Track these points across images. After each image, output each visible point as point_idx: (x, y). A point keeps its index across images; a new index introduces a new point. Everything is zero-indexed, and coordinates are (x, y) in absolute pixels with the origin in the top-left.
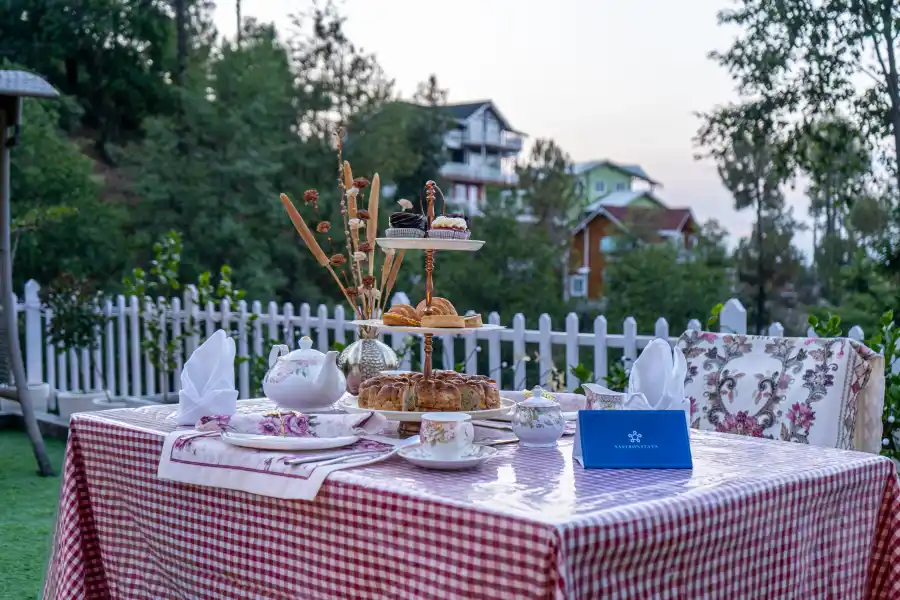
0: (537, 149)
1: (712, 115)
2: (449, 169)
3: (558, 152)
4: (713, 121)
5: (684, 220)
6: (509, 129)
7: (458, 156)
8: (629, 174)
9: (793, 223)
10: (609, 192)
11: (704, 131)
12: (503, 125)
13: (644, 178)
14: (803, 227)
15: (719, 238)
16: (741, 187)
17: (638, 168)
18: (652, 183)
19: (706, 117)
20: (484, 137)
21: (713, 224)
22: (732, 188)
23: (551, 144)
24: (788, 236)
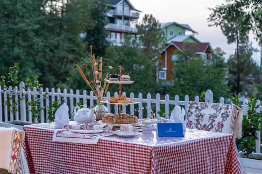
0: (146, 18)
1: (215, 9)
2: (108, 26)
3: (154, 19)
4: (215, 11)
5: (206, 48)
6: (134, 9)
7: (112, 20)
8: (184, 28)
9: (252, 48)
10: (175, 36)
11: (212, 15)
12: (131, 7)
13: (190, 30)
14: (256, 50)
15: (221, 55)
16: (230, 34)
17: (188, 25)
18: (194, 32)
19: (213, 10)
20: (123, 13)
21: (218, 49)
22: (226, 35)
23: (151, 16)
24: (250, 54)
